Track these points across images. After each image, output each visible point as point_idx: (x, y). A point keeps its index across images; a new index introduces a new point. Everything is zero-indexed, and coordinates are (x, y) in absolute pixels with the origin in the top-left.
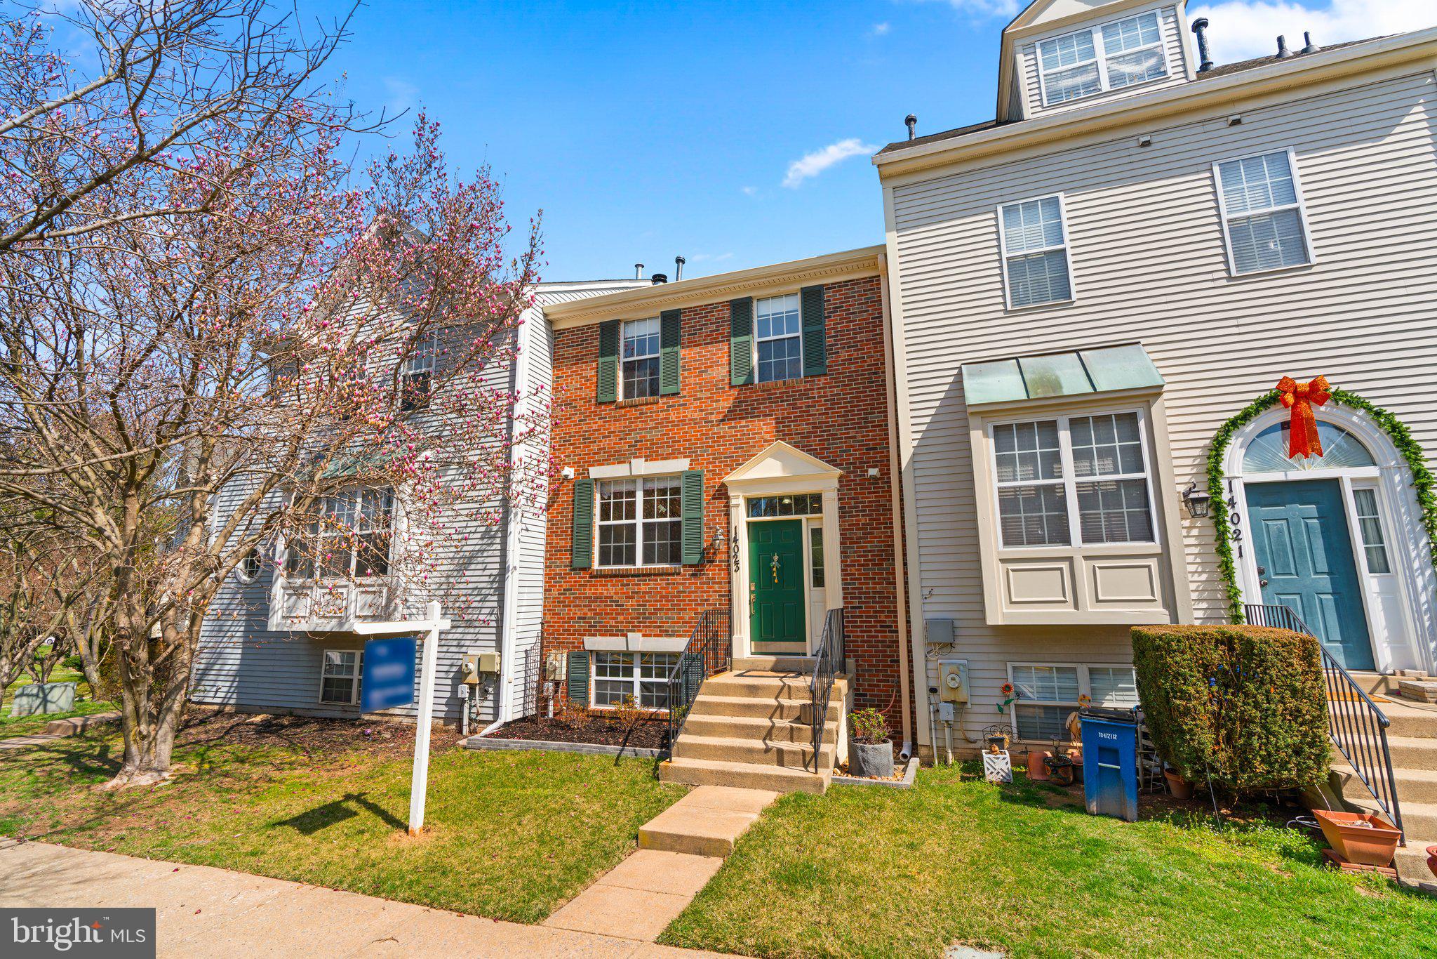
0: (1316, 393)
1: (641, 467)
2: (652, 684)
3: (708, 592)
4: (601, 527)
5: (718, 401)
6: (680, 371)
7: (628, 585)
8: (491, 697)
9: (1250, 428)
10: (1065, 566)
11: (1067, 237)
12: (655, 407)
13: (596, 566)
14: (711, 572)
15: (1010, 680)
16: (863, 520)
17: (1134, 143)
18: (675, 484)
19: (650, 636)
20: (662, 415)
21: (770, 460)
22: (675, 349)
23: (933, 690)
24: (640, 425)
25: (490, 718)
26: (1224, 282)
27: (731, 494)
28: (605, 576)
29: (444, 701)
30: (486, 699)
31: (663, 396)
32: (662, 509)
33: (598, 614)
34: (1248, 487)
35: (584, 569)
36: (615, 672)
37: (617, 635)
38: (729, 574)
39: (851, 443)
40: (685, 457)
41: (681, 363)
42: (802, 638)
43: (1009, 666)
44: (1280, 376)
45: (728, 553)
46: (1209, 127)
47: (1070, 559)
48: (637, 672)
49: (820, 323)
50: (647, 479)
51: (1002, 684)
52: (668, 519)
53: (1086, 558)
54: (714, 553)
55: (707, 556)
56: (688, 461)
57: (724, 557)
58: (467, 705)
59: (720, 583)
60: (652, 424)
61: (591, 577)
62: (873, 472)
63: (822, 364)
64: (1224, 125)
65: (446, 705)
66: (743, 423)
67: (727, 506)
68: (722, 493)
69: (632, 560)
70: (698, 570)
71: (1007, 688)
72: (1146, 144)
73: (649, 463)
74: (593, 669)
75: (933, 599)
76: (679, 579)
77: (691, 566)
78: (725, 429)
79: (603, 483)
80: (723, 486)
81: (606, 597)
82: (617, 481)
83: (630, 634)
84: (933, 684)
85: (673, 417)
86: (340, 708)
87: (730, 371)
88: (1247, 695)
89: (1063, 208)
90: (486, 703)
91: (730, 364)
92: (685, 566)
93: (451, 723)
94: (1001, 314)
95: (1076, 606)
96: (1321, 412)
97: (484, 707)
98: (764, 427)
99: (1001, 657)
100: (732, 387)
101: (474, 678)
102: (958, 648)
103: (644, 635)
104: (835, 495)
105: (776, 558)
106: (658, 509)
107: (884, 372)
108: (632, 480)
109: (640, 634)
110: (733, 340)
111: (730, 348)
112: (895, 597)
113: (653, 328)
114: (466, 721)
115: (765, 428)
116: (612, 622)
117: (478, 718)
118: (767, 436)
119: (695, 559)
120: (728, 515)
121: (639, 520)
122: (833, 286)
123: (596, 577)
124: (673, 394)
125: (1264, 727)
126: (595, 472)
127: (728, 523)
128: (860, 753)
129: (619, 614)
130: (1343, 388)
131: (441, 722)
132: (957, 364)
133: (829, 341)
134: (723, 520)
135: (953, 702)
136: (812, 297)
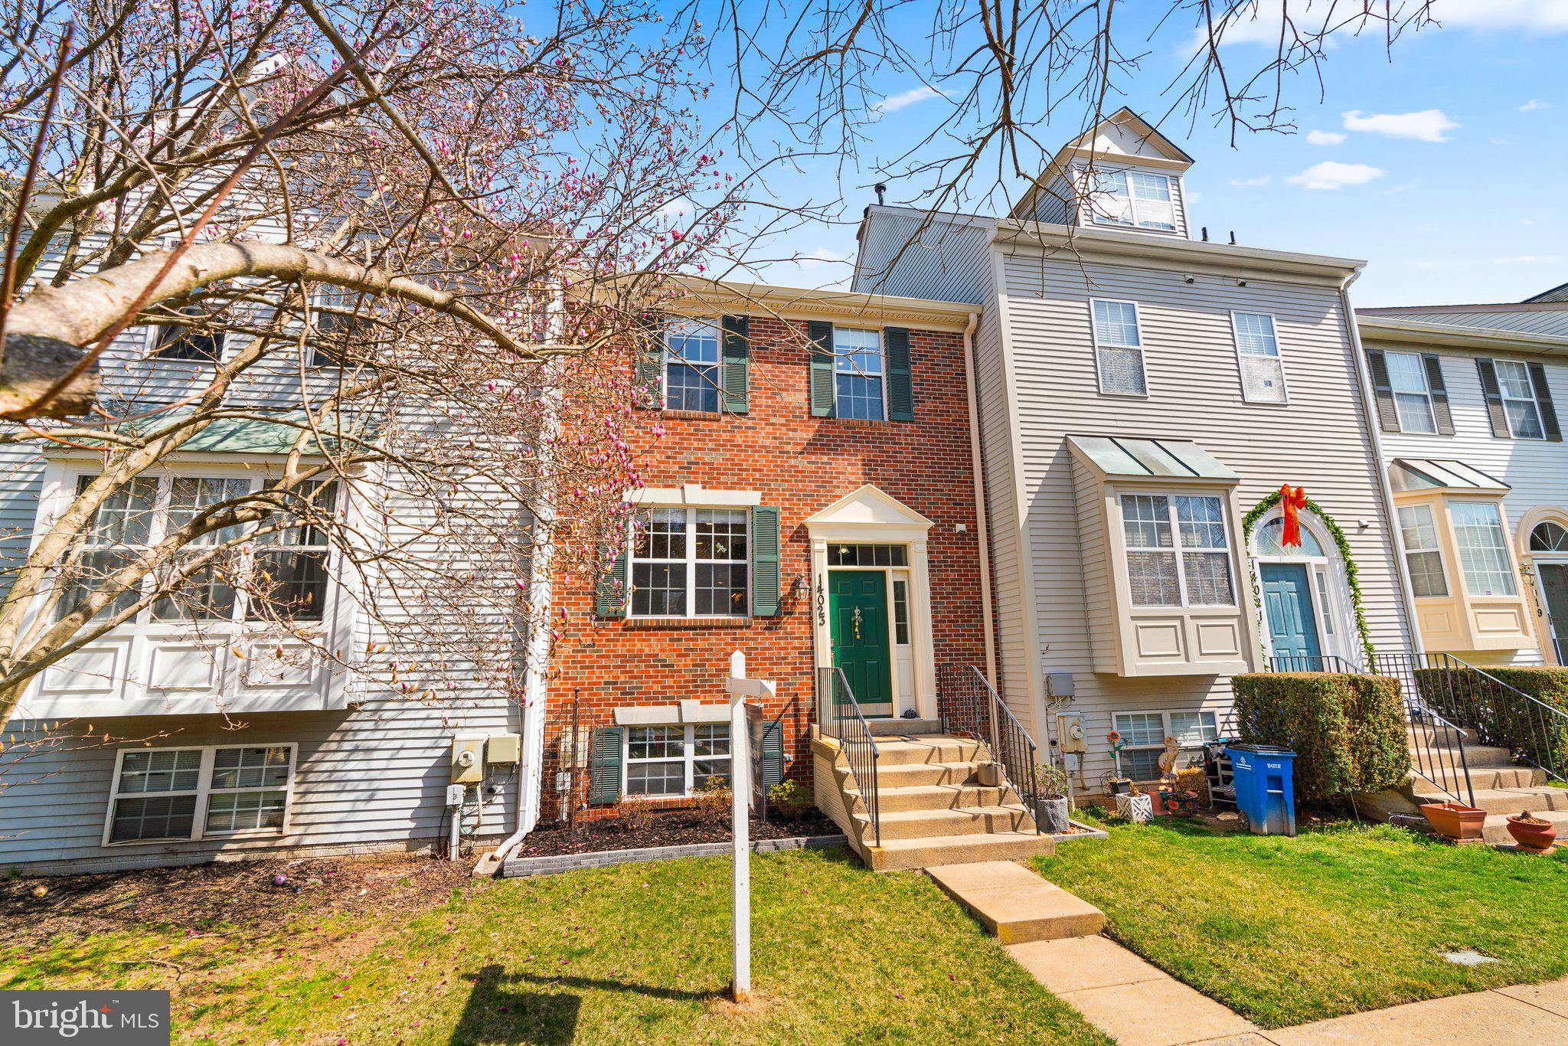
0: (1297, 500)
1: (697, 495)
2: (708, 762)
3: (785, 648)
4: (635, 565)
5: (795, 430)
6: (748, 389)
7: (680, 640)
8: (500, 799)
9: (1262, 520)
10: (1177, 623)
11: (1142, 341)
12: (715, 425)
13: (629, 616)
14: (789, 625)
15: (1115, 730)
16: (953, 575)
17: (1181, 278)
18: (738, 520)
19: (711, 702)
20: (725, 436)
21: (856, 504)
22: (742, 361)
23: (1053, 743)
24: (695, 444)
25: (500, 830)
26: (1240, 405)
27: (812, 536)
28: (647, 629)
29: (408, 814)
30: (490, 803)
31: (725, 413)
32: (721, 548)
33: (635, 677)
34: (1261, 565)
35: (614, 619)
36: (657, 751)
37: (664, 704)
38: (811, 628)
39: (938, 495)
40: (755, 489)
41: (748, 379)
42: (888, 698)
43: (1114, 714)
44: (1282, 484)
45: (810, 604)
46: (1227, 282)
47: (1181, 618)
48: (689, 749)
49: (907, 367)
50: (701, 510)
51: (1107, 732)
52: (730, 561)
53: (1192, 617)
54: (793, 604)
55: (785, 608)
56: (759, 494)
57: (805, 608)
58: (457, 815)
59: (800, 638)
60: (711, 445)
61: (624, 630)
62: (961, 527)
63: (909, 411)
64: (1233, 283)
65: (412, 819)
66: (825, 459)
67: (808, 550)
68: (801, 535)
69: (681, 609)
70: (773, 623)
71: (1113, 736)
72: (1190, 281)
73: (707, 491)
74: (626, 748)
75: (1050, 655)
76: (749, 633)
77: (764, 618)
78: (802, 463)
79: (641, 509)
80: (802, 526)
81: (647, 655)
82: (661, 509)
83: (683, 702)
84: (1053, 736)
85: (739, 440)
86: (161, 850)
87: (809, 400)
88: (1368, 722)
89: (1139, 316)
90: (491, 809)
91: (809, 391)
92: (756, 617)
93: (421, 846)
94: (1095, 396)
95: (1187, 659)
96: (1301, 514)
97: (490, 816)
98: (848, 466)
99: (1106, 708)
100: (811, 417)
101: (474, 773)
102: (1077, 701)
103: (702, 703)
104: (924, 547)
105: (857, 611)
106: (716, 549)
107: (968, 430)
108: (683, 510)
109: (698, 701)
110: (813, 366)
111: (809, 374)
112: (984, 654)
113: (712, 332)
114: (455, 840)
115: (849, 468)
116: (657, 688)
117: (476, 832)
118: (852, 478)
119: (770, 610)
120: (808, 560)
121: (691, 560)
122: (917, 333)
123: (632, 629)
124: (739, 414)
125: (1380, 747)
126: (630, 495)
127: (809, 570)
128: (1049, 809)
129: (667, 677)
130: (1311, 498)
131: (403, 846)
132: (1063, 434)
133: (915, 388)
134: (803, 565)
135: (1077, 752)
136: (897, 340)
